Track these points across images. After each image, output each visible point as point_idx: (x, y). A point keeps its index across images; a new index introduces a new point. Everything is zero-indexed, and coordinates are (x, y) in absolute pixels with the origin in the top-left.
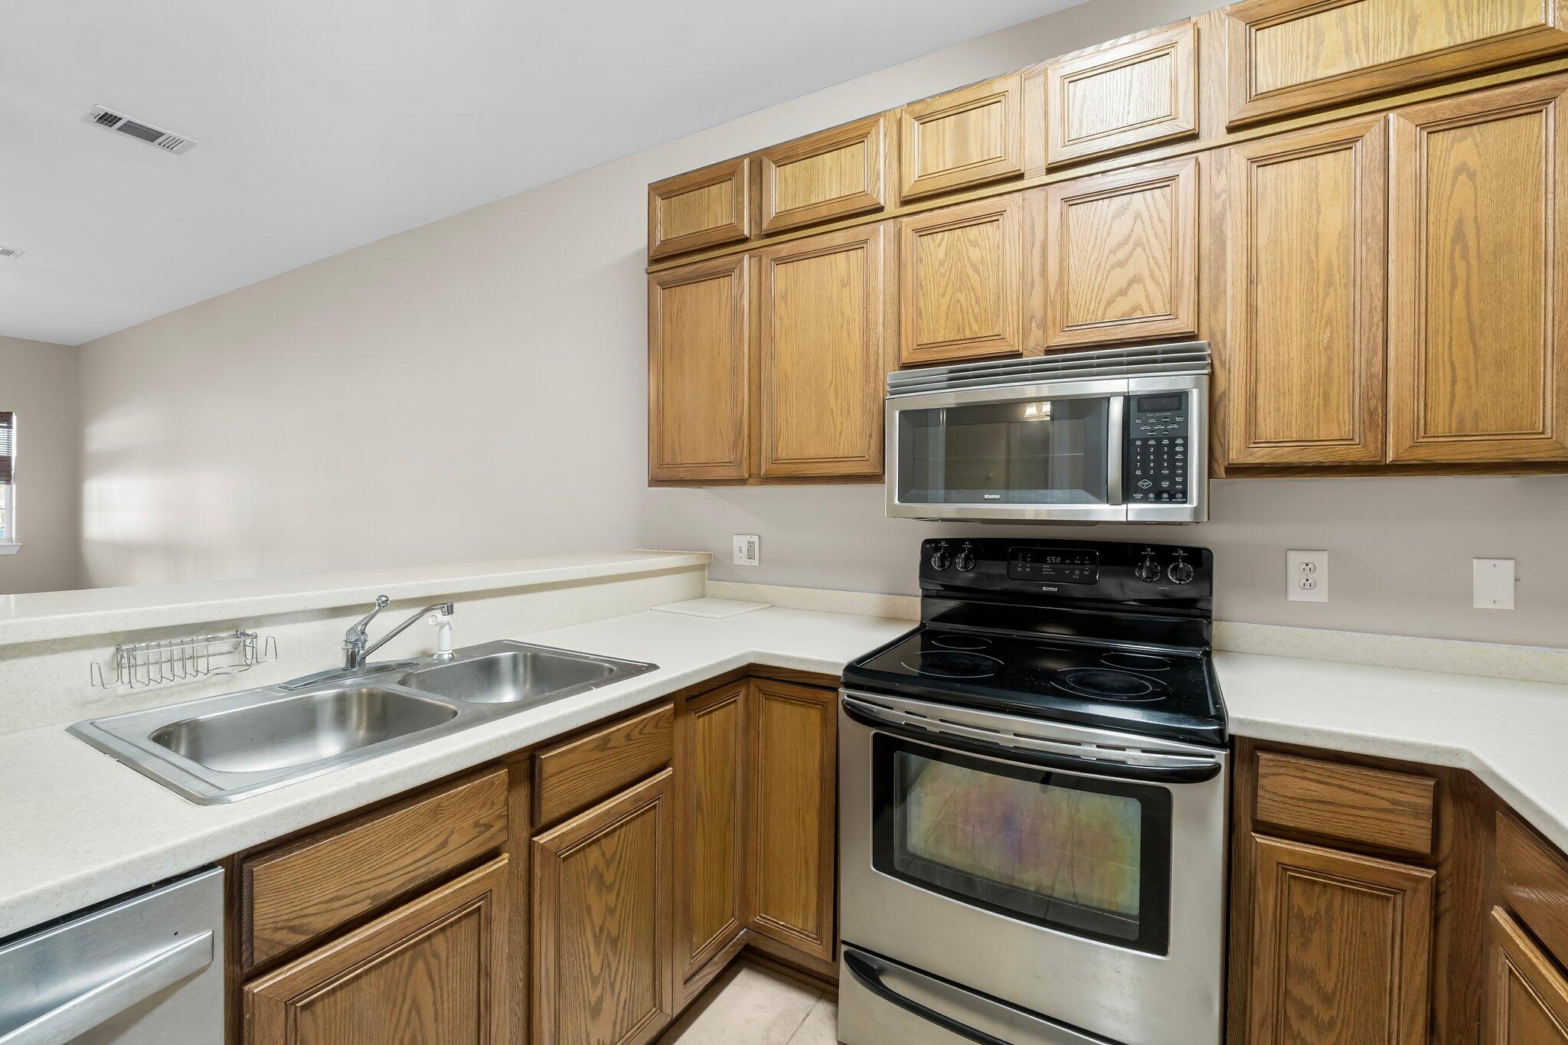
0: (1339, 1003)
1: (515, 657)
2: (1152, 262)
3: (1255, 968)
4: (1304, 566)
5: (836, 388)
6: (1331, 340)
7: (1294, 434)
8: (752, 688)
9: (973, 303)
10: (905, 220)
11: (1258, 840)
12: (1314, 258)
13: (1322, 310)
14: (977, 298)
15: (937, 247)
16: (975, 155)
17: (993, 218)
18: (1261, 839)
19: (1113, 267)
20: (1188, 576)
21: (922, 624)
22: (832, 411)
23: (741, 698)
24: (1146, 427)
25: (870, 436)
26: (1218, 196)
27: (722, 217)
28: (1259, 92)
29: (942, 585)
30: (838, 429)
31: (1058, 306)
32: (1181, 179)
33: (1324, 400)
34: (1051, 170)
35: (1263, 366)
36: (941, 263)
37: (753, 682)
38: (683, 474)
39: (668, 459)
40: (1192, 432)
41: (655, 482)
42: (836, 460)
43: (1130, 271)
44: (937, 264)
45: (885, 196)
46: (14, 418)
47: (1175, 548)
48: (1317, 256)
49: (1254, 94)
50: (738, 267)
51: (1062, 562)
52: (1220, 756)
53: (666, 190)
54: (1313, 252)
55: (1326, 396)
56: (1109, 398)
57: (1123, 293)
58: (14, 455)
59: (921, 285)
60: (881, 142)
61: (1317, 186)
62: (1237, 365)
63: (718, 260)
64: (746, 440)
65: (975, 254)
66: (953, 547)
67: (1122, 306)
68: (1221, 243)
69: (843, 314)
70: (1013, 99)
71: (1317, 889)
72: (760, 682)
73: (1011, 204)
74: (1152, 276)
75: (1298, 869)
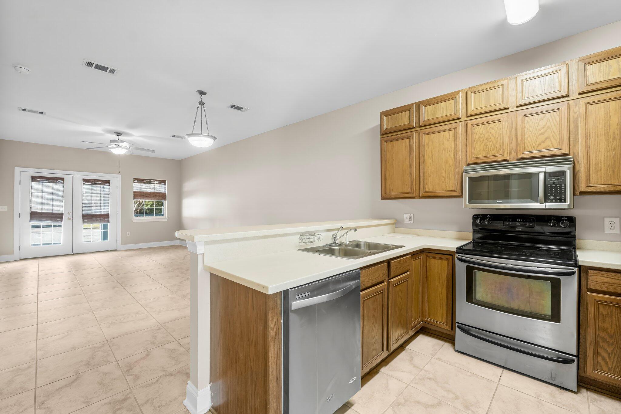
0: (615, 338)
1: (364, 244)
2: (553, 132)
3: (588, 328)
4: (611, 222)
5: (445, 171)
6: (615, 155)
7: (603, 182)
8: (424, 255)
9: (492, 145)
10: (468, 122)
11: (589, 294)
12: (609, 131)
13: (612, 146)
14: (493, 144)
15: (479, 130)
16: (492, 102)
17: (499, 121)
18: (589, 293)
19: (540, 135)
20: (567, 225)
21: (473, 240)
22: (444, 177)
23: (421, 257)
24: (552, 181)
25: (457, 184)
26: (575, 113)
27: (406, 121)
28: (589, 83)
29: (479, 228)
30: (446, 182)
31: (521, 147)
32: (563, 109)
33: (613, 173)
34: (518, 107)
35: (592, 163)
36: (481, 134)
37: (425, 253)
38: (393, 196)
39: (388, 191)
40: (567, 182)
41: (383, 198)
42: (446, 191)
43: (546, 135)
44: (480, 135)
45: (462, 114)
46: (166, 182)
47: (563, 217)
48: (610, 131)
49: (587, 84)
50: (412, 136)
51: (523, 222)
52: (576, 269)
53: (386, 114)
54: (608, 130)
55: (614, 171)
56: (539, 173)
57: (543, 142)
58: (166, 192)
59: (474, 141)
60: (461, 98)
61: (609, 111)
62: (583, 163)
63: (405, 134)
64: (415, 186)
65: (493, 131)
66: (484, 217)
67: (543, 146)
68: (577, 127)
69: (447, 149)
70: (505, 86)
71: (608, 307)
72: (427, 254)
73: (504, 116)
74: (553, 137)
75: (601, 301)
